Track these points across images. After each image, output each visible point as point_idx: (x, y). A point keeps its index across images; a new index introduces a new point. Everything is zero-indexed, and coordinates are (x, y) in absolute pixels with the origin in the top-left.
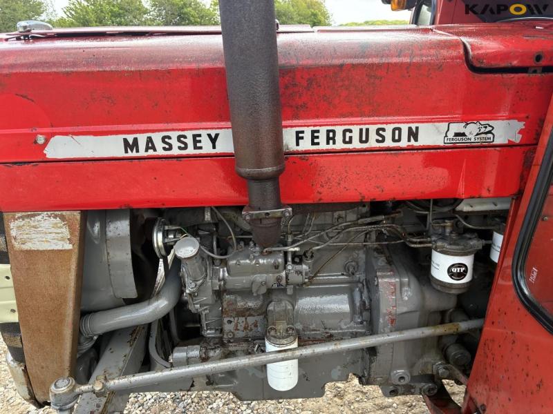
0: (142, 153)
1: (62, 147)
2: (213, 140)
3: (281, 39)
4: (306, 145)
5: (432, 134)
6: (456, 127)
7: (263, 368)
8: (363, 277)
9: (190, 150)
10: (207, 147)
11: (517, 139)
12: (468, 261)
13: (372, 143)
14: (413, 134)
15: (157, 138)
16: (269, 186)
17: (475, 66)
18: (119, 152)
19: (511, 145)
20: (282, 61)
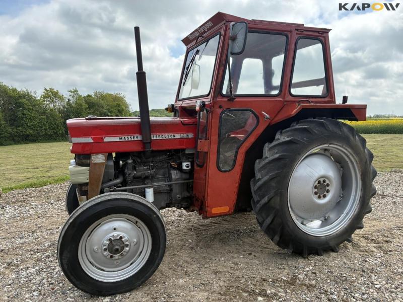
0: (123, 140)
1: (107, 139)
2: (137, 137)
3: (150, 119)
4: (155, 138)
5: (178, 136)
6: (182, 135)
7: (144, 188)
8: (168, 176)
9: (133, 139)
10: (136, 139)
11: (193, 137)
12: (189, 163)
13: (167, 138)
14: (174, 136)
15: (126, 137)
16: (149, 144)
17: (183, 124)
18: (118, 140)
19: (192, 138)
20: (151, 123)
